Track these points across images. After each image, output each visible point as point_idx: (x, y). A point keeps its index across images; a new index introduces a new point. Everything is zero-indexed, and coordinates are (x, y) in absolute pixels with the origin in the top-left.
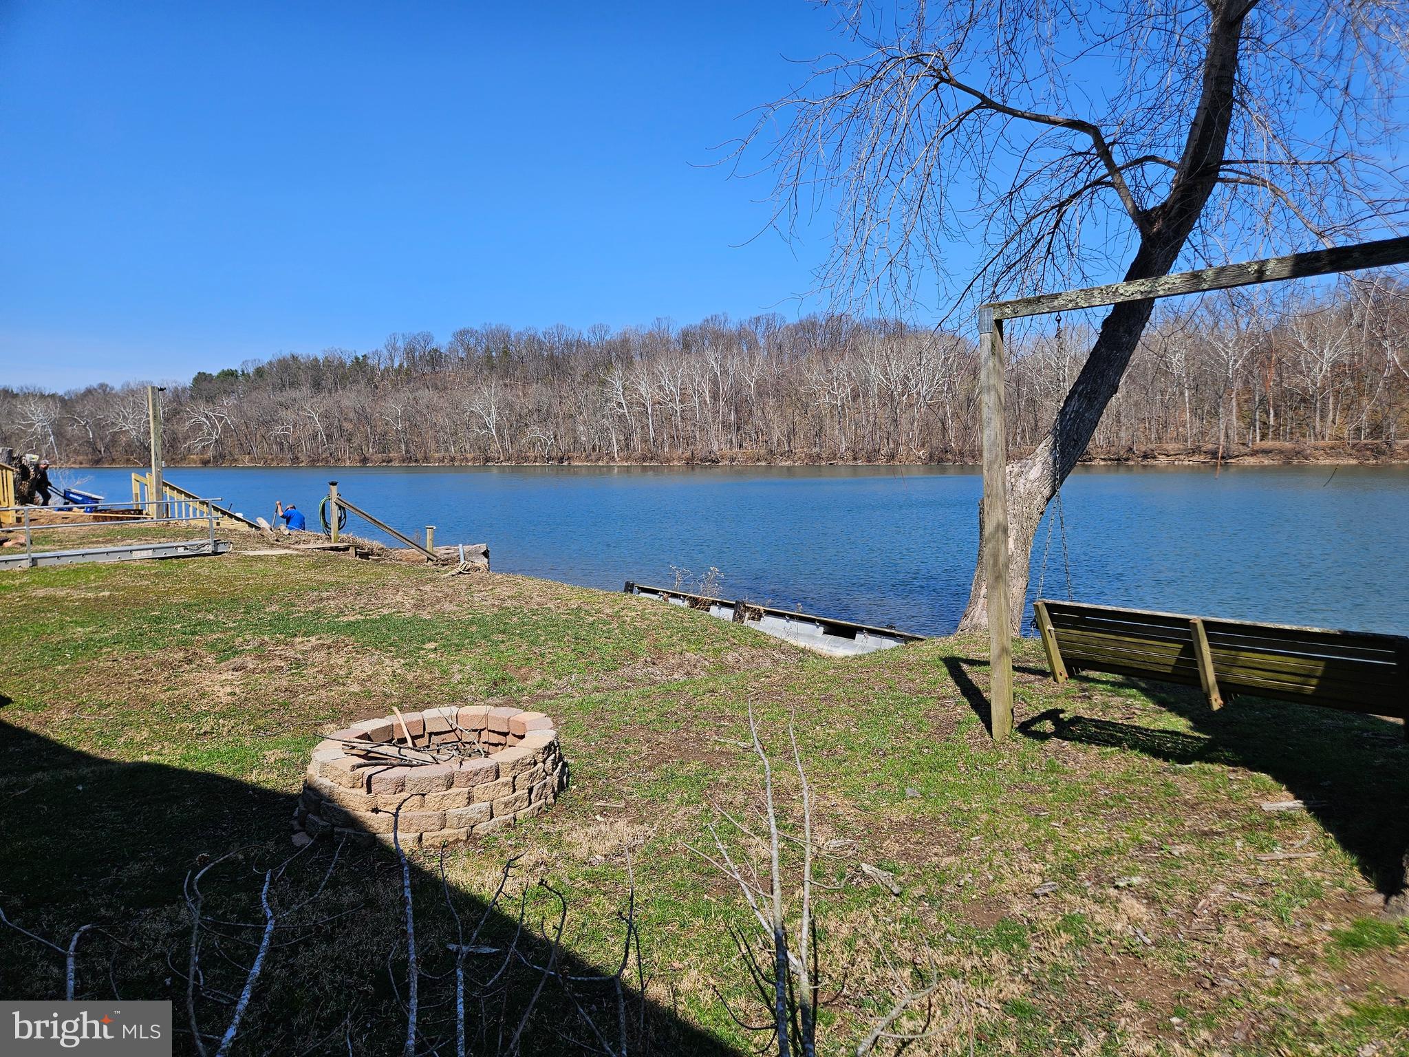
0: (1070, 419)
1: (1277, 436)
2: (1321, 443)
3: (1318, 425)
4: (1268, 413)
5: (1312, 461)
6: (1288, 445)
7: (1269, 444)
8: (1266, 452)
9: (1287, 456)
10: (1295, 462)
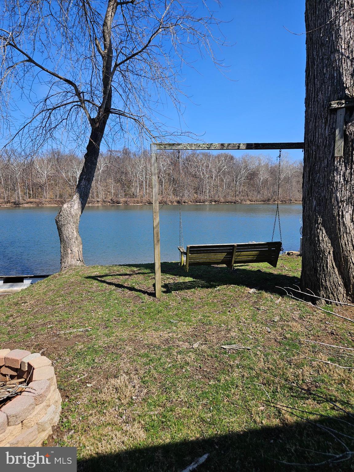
0: (83, 188)
1: (33, 198)
2: (47, 200)
3: (45, 195)
4: (30, 190)
5: (45, 205)
6: (37, 200)
7: (32, 200)
8: (31, 202)
9: (38, 204)
10: (40, 206)
